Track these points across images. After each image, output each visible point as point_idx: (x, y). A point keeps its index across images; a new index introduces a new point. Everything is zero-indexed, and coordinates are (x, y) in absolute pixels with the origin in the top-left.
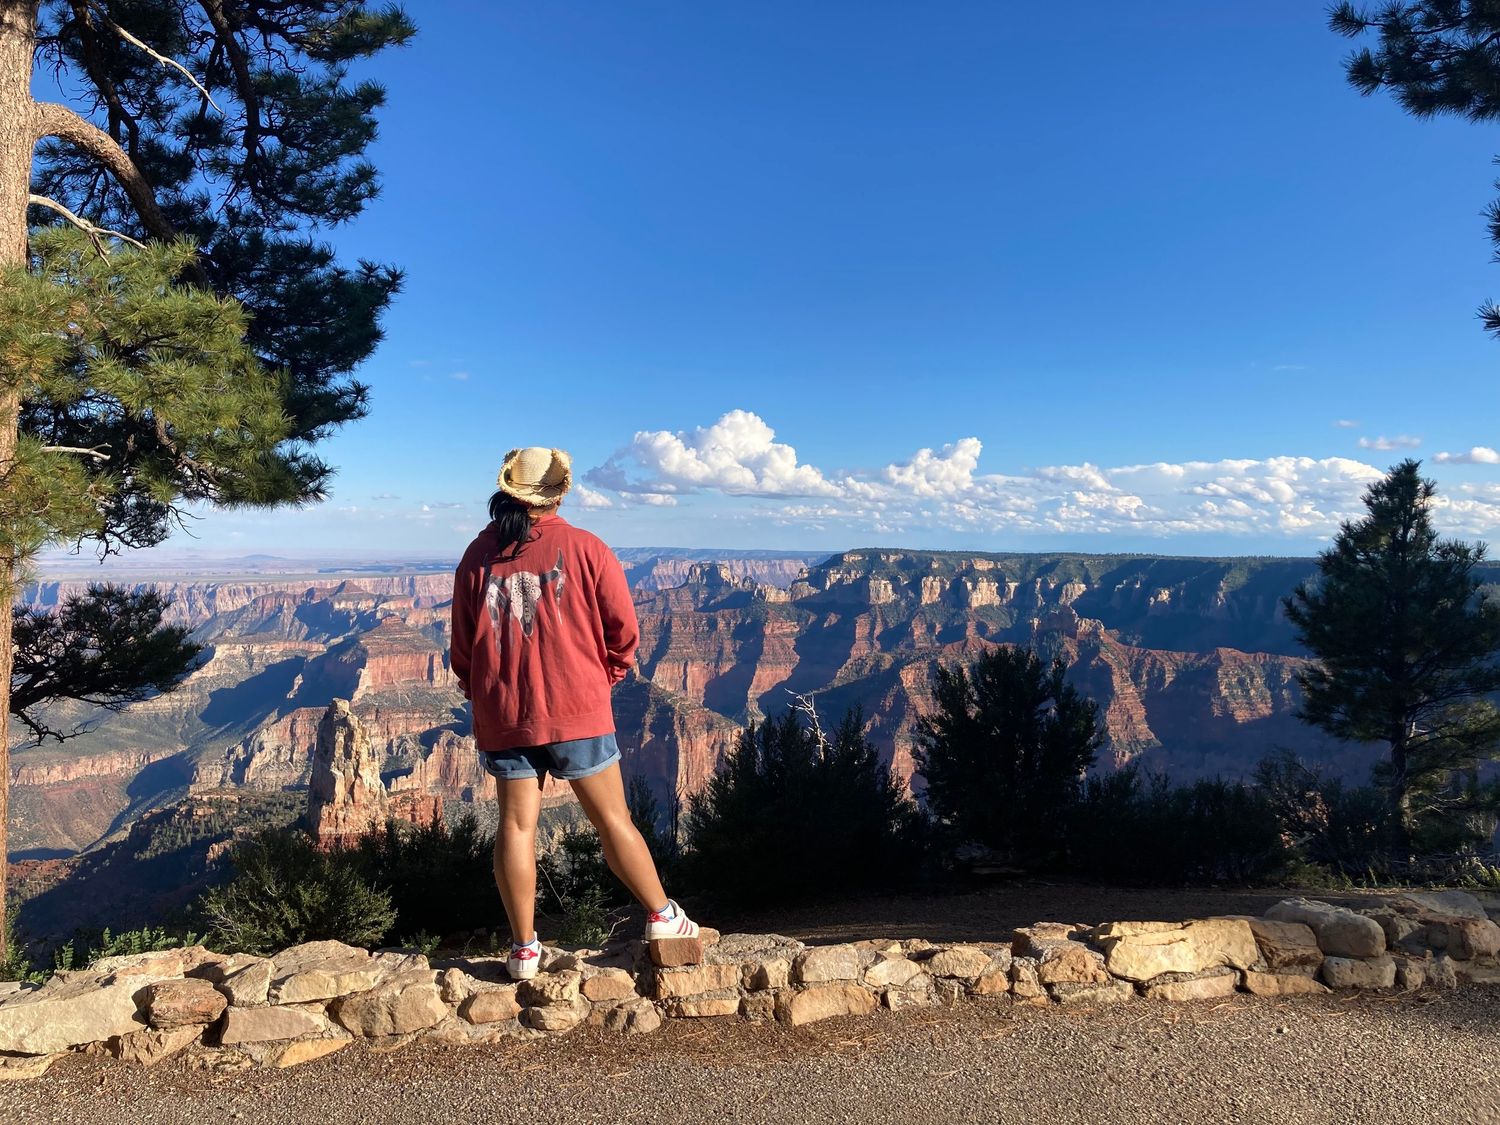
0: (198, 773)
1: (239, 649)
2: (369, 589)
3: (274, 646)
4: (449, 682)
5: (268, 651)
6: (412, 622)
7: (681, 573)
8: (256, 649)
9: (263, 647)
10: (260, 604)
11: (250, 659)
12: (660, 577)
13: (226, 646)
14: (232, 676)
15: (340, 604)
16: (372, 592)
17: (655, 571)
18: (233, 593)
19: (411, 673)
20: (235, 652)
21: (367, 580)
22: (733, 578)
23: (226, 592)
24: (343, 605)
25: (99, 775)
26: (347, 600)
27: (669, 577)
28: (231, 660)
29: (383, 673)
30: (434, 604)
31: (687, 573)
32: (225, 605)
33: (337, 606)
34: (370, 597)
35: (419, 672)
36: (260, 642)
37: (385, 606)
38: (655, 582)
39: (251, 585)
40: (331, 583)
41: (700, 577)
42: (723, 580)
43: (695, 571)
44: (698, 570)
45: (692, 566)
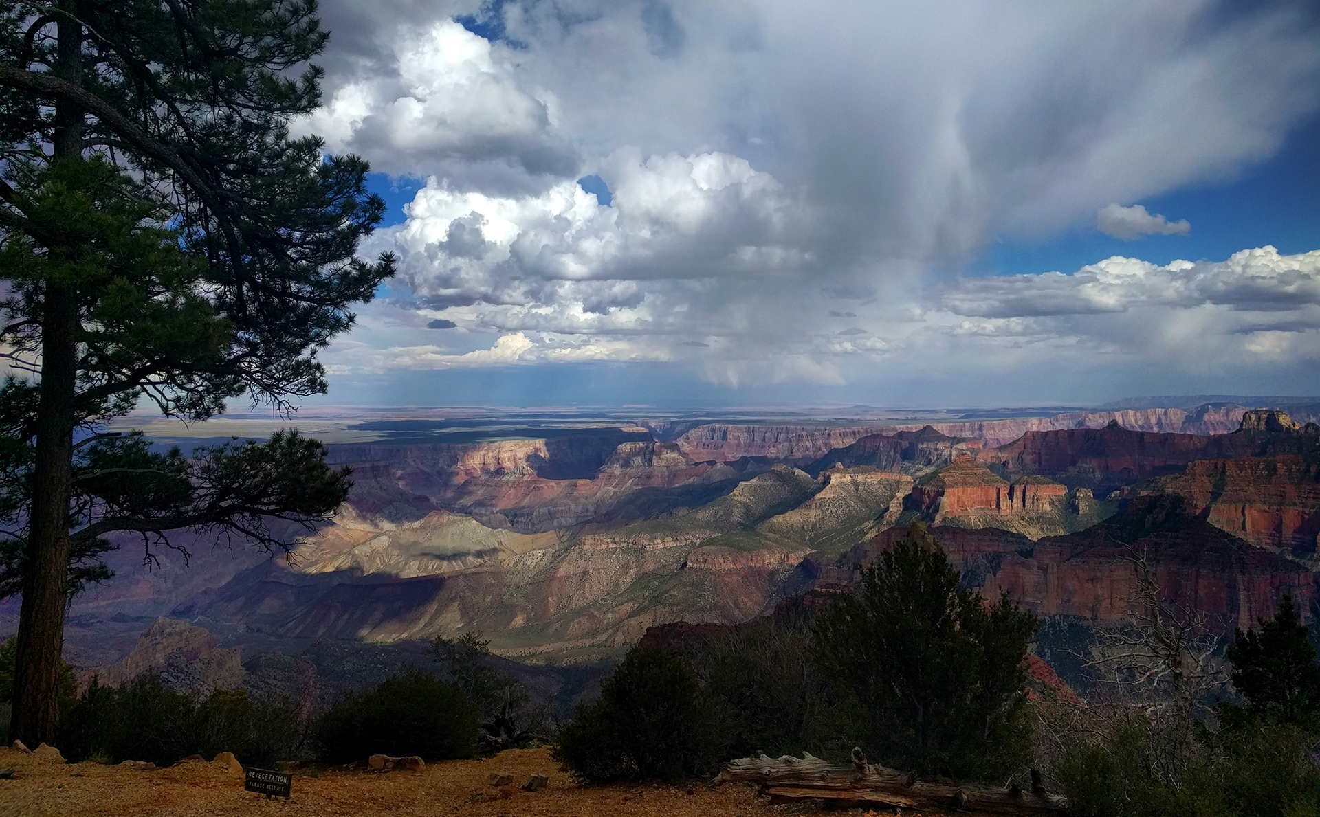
0: (821, 571)
1: (848, 478)
2: (946, 433)
3: (873, 476)
4: (1013, 511)
5: (869, 480)
6: (981, 460)
7: (1235, 420)
8: (860, 478)
9: (865, 476)
10: (862, 444)
11: (856, 485)
12: (1212, 423)
13: (838, 475)
14: (843, 498)
15: (923, 444)
16: (948, 435)
17: (1206, 417)
18: (843, 435)
19: (982, 502)
20: (845, 480)
21: (944, 425)
22: (1294, 424)
23: (838, 435)
24: (925, 445)
25: (755, 566)
26: (929, 441)
27: (1222, 423)
28: (842, 486)
29: (958, 501)
30: (999, 446)
31: (1241, 419)
32: (838, 443)
33: (920, 446)
34: (948, 438)
35: (988, 502)
36: (864, 472)
37: (959, 446)
38: (1207, 428)
39: (855, 428)
40: (915, 427)
41: (1256, 423)
42: (1282, 426)
43: (1250, 417)
44: (1253, 417)
45: (1247, 413)
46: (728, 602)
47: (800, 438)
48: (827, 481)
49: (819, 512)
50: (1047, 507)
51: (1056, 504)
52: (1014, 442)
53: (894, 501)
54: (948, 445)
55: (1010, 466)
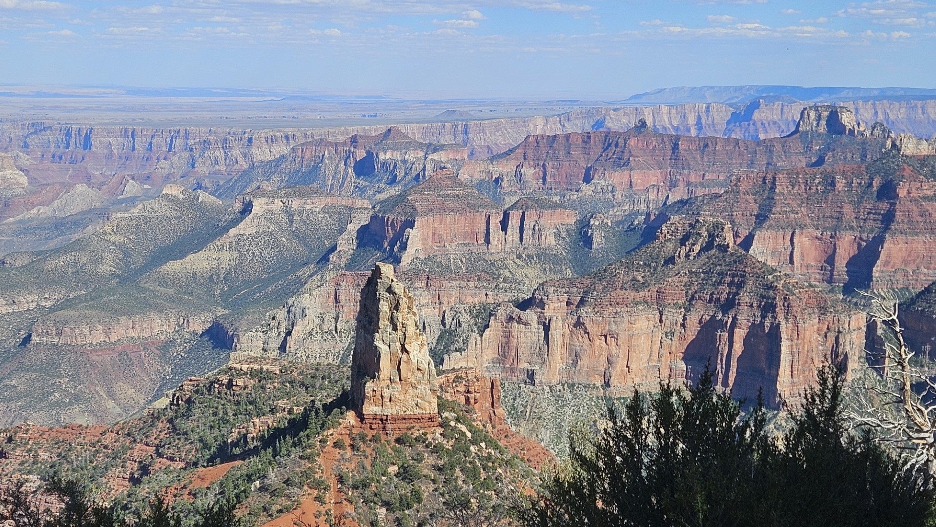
0: (238, 340)
1: (278, 205)
2: (418, 137)
3: (314, 201)
4: (507, 246)
5: (308, 207)
6: (466, 176)
7: (790, 119)
8: (295, 204)
9: (303, 201)
10: (300, 153)
11: (290, 215)
12: (762, 124)
13: (263, 200)
14: (271, 234)
15: (385, 154)
16: (421, 141)
17: (756, 115)
18: (271, 140)
19: (465, 235)
20: (273, 207)
21: (415, 126)
22: (859, 124)
23: (263, 140)
24: (389, 155)
25: (139, 337)
26: (394, 149)
27: (775, 123)
28: (269, 216)
29: (433, 234)
30: (490, 155)
31: (797, 117)
32: (263, 154)
33: (382, 156)
34: (420, 145)
35: (474, 235)
36: (301, 195)
37: (435, 156)
38: (757, 130)
39: (289, 131)
40: (376, 130)
41: (815, 123)
42: (845, 126)
43: (809, 115)
44: (813, 115)
45: (805, 109)
46: (97, 392)
47: (206, 144)
48: (247, 209)
49: (236, 255)
50: (552, 240)
51: (563, 235)
52: (511, 151)
53: (345, 236)
54: (421, 154)
55: (505, 184)
